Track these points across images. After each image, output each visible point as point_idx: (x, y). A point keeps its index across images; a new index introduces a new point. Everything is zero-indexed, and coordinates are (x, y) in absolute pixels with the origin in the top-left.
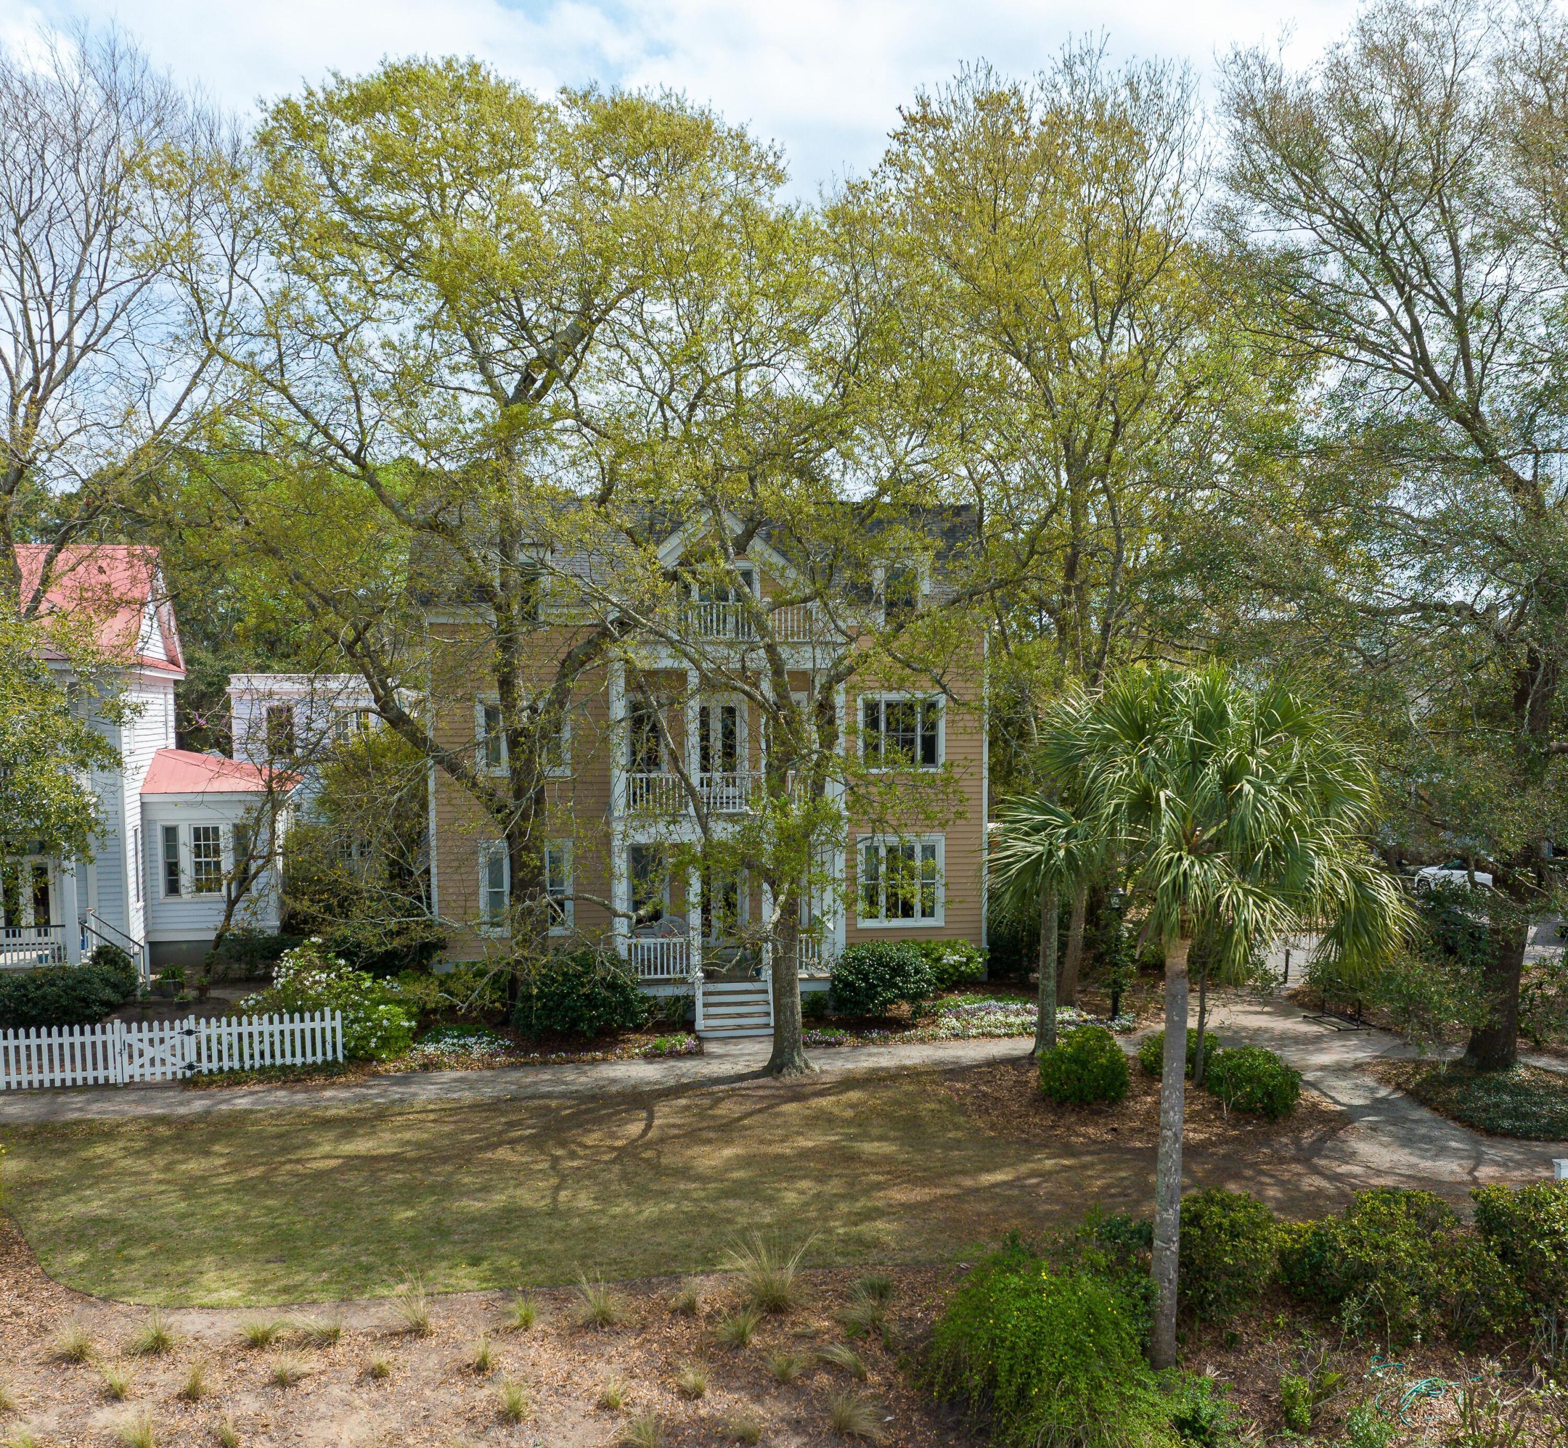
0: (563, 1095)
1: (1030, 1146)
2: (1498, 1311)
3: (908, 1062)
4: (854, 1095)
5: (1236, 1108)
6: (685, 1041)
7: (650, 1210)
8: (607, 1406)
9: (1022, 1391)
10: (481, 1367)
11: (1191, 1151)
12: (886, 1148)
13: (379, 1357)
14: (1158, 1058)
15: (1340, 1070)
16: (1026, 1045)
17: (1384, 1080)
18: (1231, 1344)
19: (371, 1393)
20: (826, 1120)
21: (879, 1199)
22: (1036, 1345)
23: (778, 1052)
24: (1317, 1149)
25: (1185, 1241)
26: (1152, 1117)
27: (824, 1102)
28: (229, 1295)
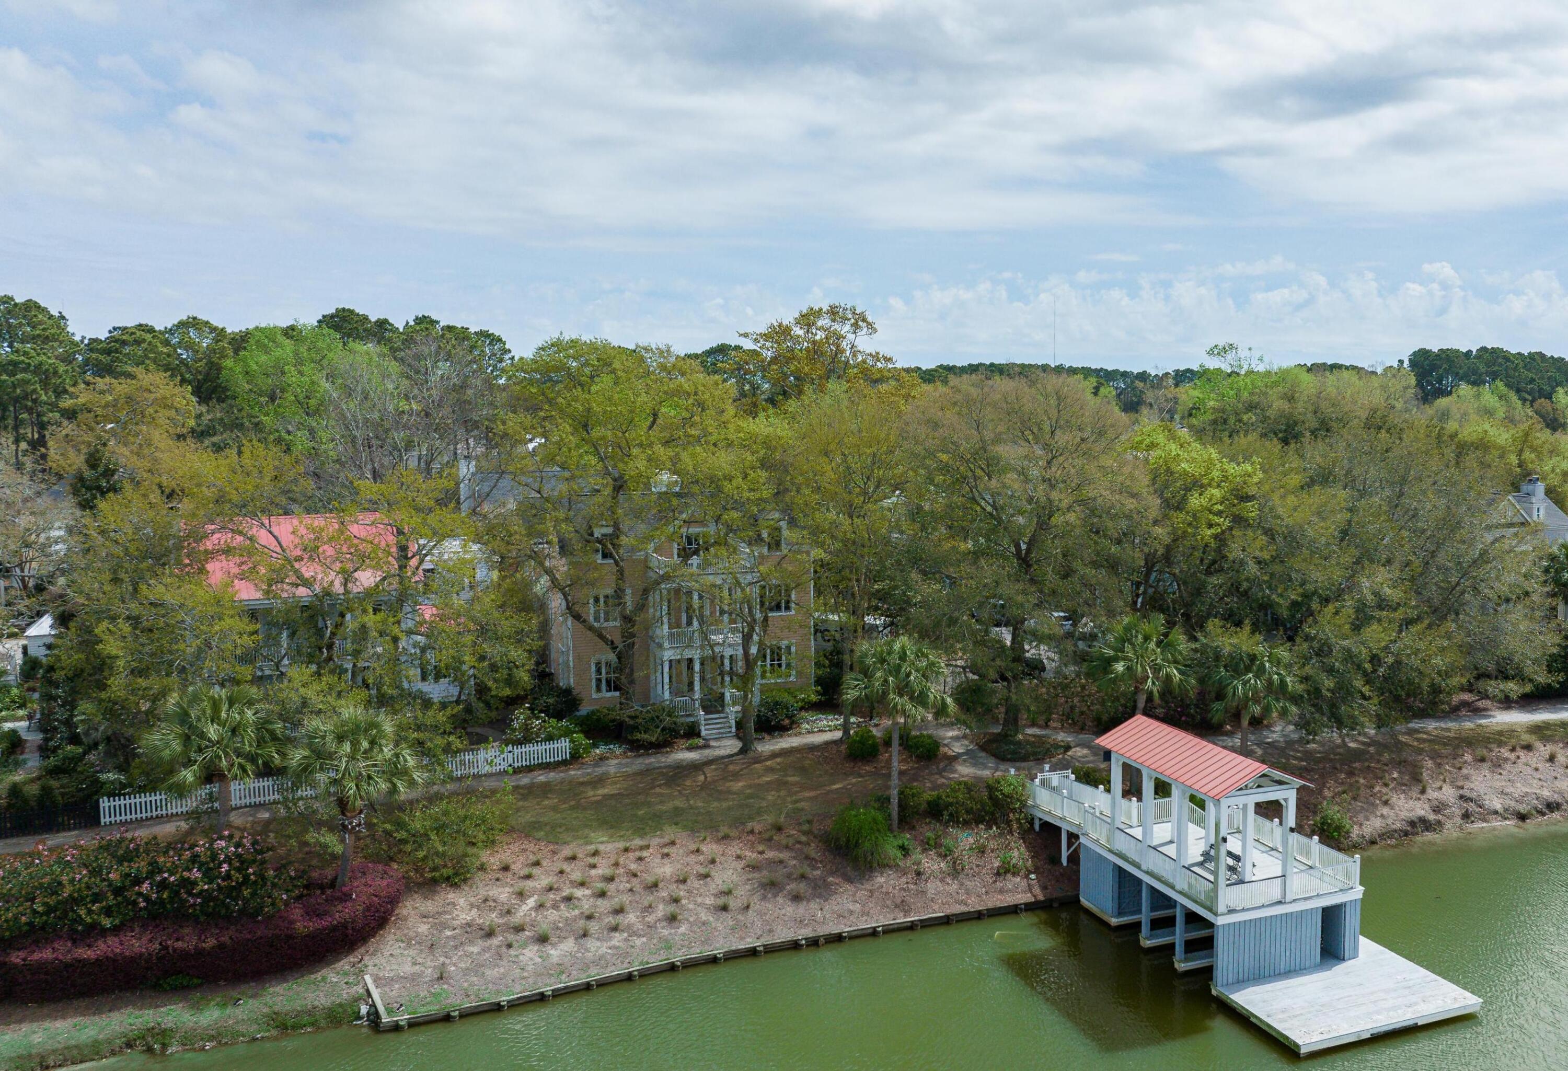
0: (666, 767)
1: (846, 775)
2: (987, 813)
3: (794, 745)
4: (778, 760)
5: (917, 756)
6: (701, 742)
7: (725, 805)
8: (739, 857)
9: (857, 842)
10: (698, 851)
11: (901, 773)
12: (797, 779)
13: (666, 850)
14: (890, 738)
15: (957, 738)
16: (838, 734)
17: (972, 742)
18: (913, 828)
19: (666, 861)
20: (771, 770)
21: (800, 796)
22: (861, 828)
23: (745, 745)
24: (944, 770)
25: (900, 800)
26: (889, 762)
27: (768, 763)
28: (604, 839)
